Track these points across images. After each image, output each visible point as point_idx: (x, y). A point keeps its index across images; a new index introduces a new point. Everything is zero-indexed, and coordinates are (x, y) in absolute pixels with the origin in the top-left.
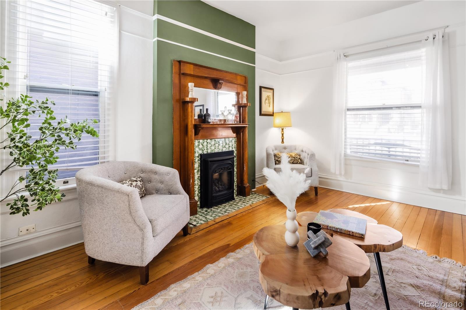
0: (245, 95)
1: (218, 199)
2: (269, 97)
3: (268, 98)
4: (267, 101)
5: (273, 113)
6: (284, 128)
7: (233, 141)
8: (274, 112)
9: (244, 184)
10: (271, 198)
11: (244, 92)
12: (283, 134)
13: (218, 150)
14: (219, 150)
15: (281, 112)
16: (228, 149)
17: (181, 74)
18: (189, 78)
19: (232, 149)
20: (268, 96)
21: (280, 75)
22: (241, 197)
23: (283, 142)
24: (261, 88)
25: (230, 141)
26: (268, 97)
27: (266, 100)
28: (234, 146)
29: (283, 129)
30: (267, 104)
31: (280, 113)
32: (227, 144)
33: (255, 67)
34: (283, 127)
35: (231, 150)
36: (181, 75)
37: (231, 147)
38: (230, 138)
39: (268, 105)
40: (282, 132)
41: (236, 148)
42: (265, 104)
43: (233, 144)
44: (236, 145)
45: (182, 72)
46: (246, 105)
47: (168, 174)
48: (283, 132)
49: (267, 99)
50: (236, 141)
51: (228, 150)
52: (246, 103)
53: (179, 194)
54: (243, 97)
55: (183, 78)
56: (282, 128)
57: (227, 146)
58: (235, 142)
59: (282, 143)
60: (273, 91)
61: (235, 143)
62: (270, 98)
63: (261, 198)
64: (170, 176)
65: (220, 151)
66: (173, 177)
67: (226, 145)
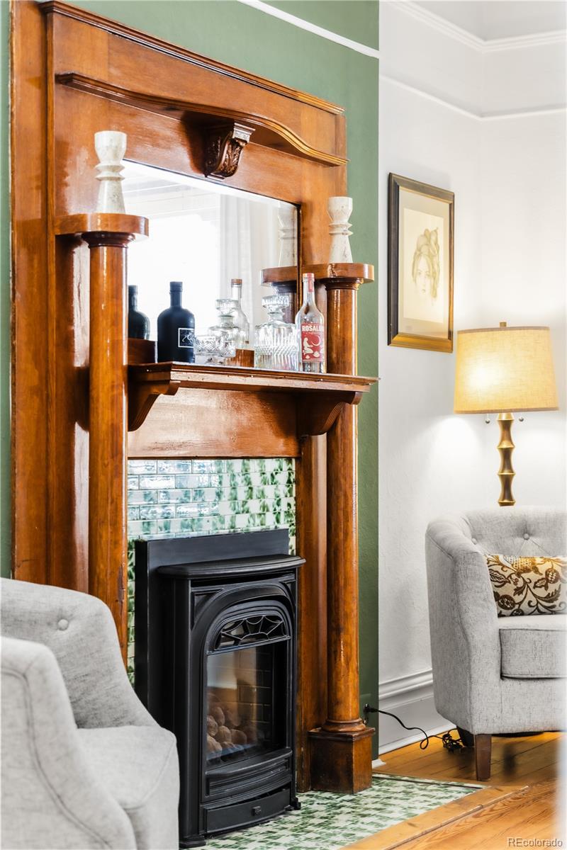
0: (345, 220)
1: (231, 795)
2: (433, 238)
3: (428, 244)
4: (423, 264)
5: (450, 334)
6: (514, 416)
7: (282, 478)
8: (456, 329)
9: (337, 725)
10: (495, 791)
11: (338, 199)
12: (506, 454)
13: (214, 524)
14: (219, 525)
15: (498, 326)
16: (258, 521)
17: (52, 79)
18: (87, 105)
19: (278, 521)
20: (427, 235)
21: (482, 115)
22: (327, 795)
23: (507, 497)
24: (394, 186)
25: (268, 476)
26: (429, 240)
27: (418, 254)
28: (284, 507)
29: (506, 425)
30: (424, 282)
31: (492, 330)
32: (255, 493)
33: (374, 62)
34: (509, 411)
35: (272, 528)
36: (53, 86)
37: (271, 509)
38: (267, 461)
39: (428, 288)
40: (503, 439)
41: (294, 519)
42: (415, 281)
43: (282, 496)
44: (293, 502)
45: (58, 67)
46: (350, 274)
47: (63, 623)
48: (510, 439)
49: (424, 249)
50: (293, 477)
51: (258, 528)
52: (350, 260)
53: (131, 723)
54: (332, 227)
55: (61, 101)
56: (504, 417)
57: (254, 506)
58: (289, 482)
59: (502, 504)
60: (452, 207)
61: (290, 491)
62: (436, 243)
63: (441, 794)
64: (74, 628)
65: (222, 532)
66: (92, 634)
67: (251, 497)
